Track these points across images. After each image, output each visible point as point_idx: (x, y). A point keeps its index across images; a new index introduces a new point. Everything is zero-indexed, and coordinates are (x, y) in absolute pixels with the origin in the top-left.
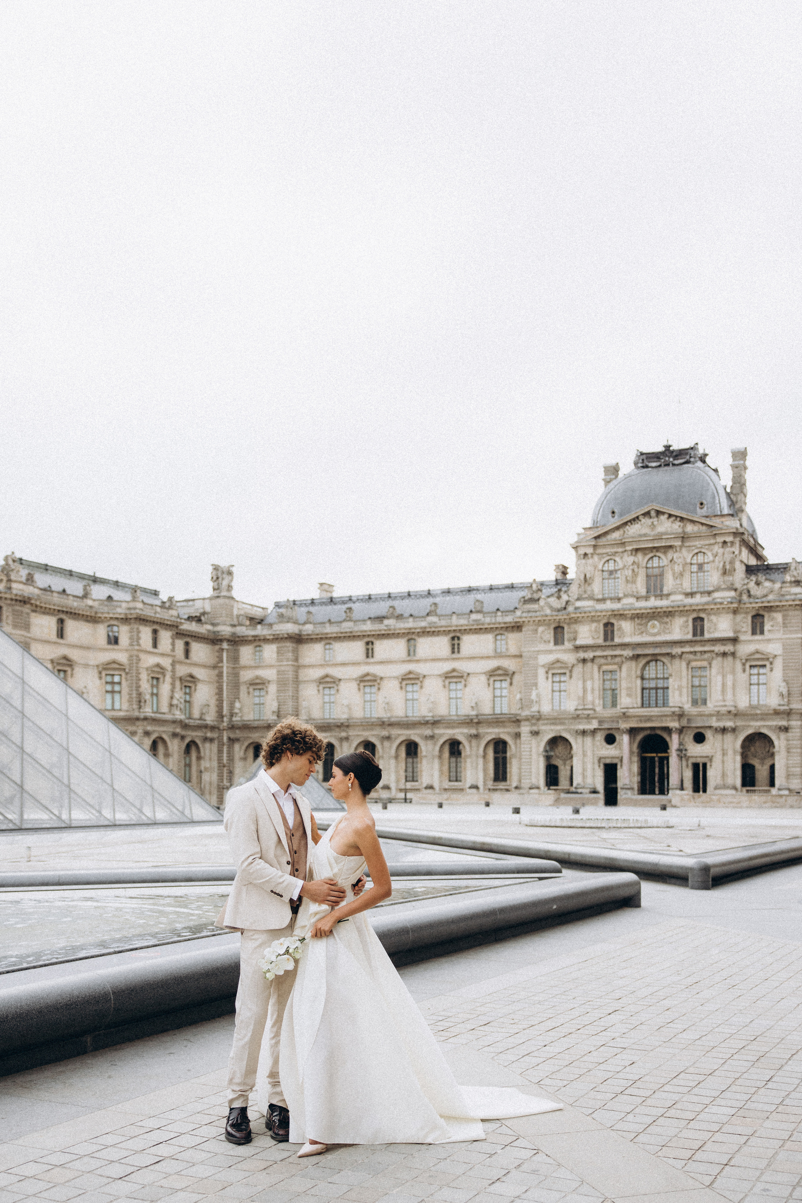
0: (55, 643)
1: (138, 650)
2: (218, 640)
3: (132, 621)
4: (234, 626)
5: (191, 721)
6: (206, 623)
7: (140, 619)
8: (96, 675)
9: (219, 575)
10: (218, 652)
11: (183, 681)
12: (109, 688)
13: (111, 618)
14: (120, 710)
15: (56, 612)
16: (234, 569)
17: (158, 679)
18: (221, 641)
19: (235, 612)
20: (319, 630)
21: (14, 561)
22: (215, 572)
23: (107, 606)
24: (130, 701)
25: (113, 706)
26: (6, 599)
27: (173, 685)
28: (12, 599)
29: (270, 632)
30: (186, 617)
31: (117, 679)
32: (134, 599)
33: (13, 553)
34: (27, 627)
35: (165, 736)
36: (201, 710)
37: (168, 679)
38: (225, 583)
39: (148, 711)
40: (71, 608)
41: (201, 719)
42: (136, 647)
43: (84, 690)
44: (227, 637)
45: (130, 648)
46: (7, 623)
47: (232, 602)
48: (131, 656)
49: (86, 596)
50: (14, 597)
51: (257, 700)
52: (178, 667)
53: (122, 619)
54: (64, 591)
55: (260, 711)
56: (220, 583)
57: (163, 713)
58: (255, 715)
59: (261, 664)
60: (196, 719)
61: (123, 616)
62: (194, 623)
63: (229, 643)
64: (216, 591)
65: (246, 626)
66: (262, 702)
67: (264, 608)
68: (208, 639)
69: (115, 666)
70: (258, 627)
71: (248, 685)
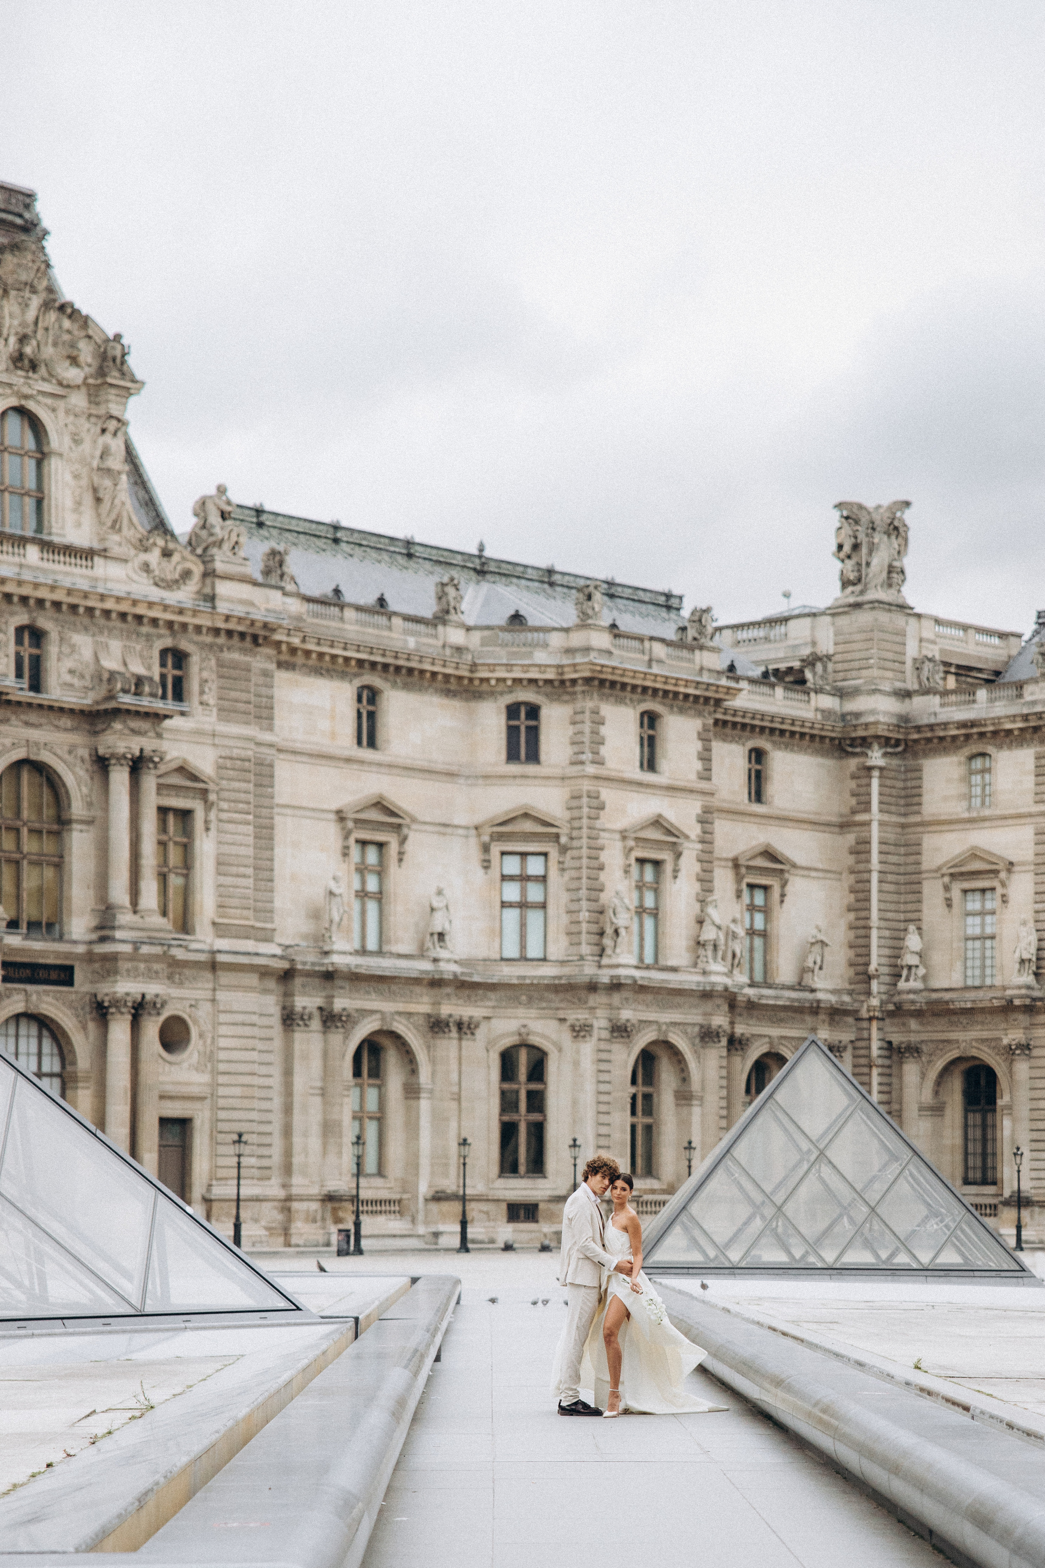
1: (597, 778)
2: (853, 742)
7: (602, 682)
9: (862, 537)
10: (854, 777)
11: (743, 870)
12: (512, 892)
13: (517, 681)
16: (908, 516)
17: (657, 864)
18: (865, 742)
19: (912, 650)
22: (847, 530)
23: (507, 644)
24: (572, 934)
25: (523, 946)
26: (198, 629)
27: (705, 881)
28: (216, 631)
29: (1015, 709)
31: (535, 866)
32: (585, 622)
35: (680, 1040)
36: (804, 958)
37: (689, 864)
38: (879, 561)
41: (800, 986)
42: (591, 769)
44: (881, 731)
45: (574, 770)
47: (899, 620)
48: (576, 797)
50: (221, 625)
51: (974, 926)
52: (722, 827)
54: (381, 601)
55: (984, 958)
56: (864, 563)
57: (674, 969)
58: (969, 973)
59: (987, 812)
60: (784, 987)
61: (550, 675)
62: (779, 691)
63: (889, 750)
64: (850, 589)
65: (945, 693)
66: (989, 930)
67: (1003, 636)
68: (822, 738)
69: (528, 826)
70: (982, 694)
71: (947, 879)
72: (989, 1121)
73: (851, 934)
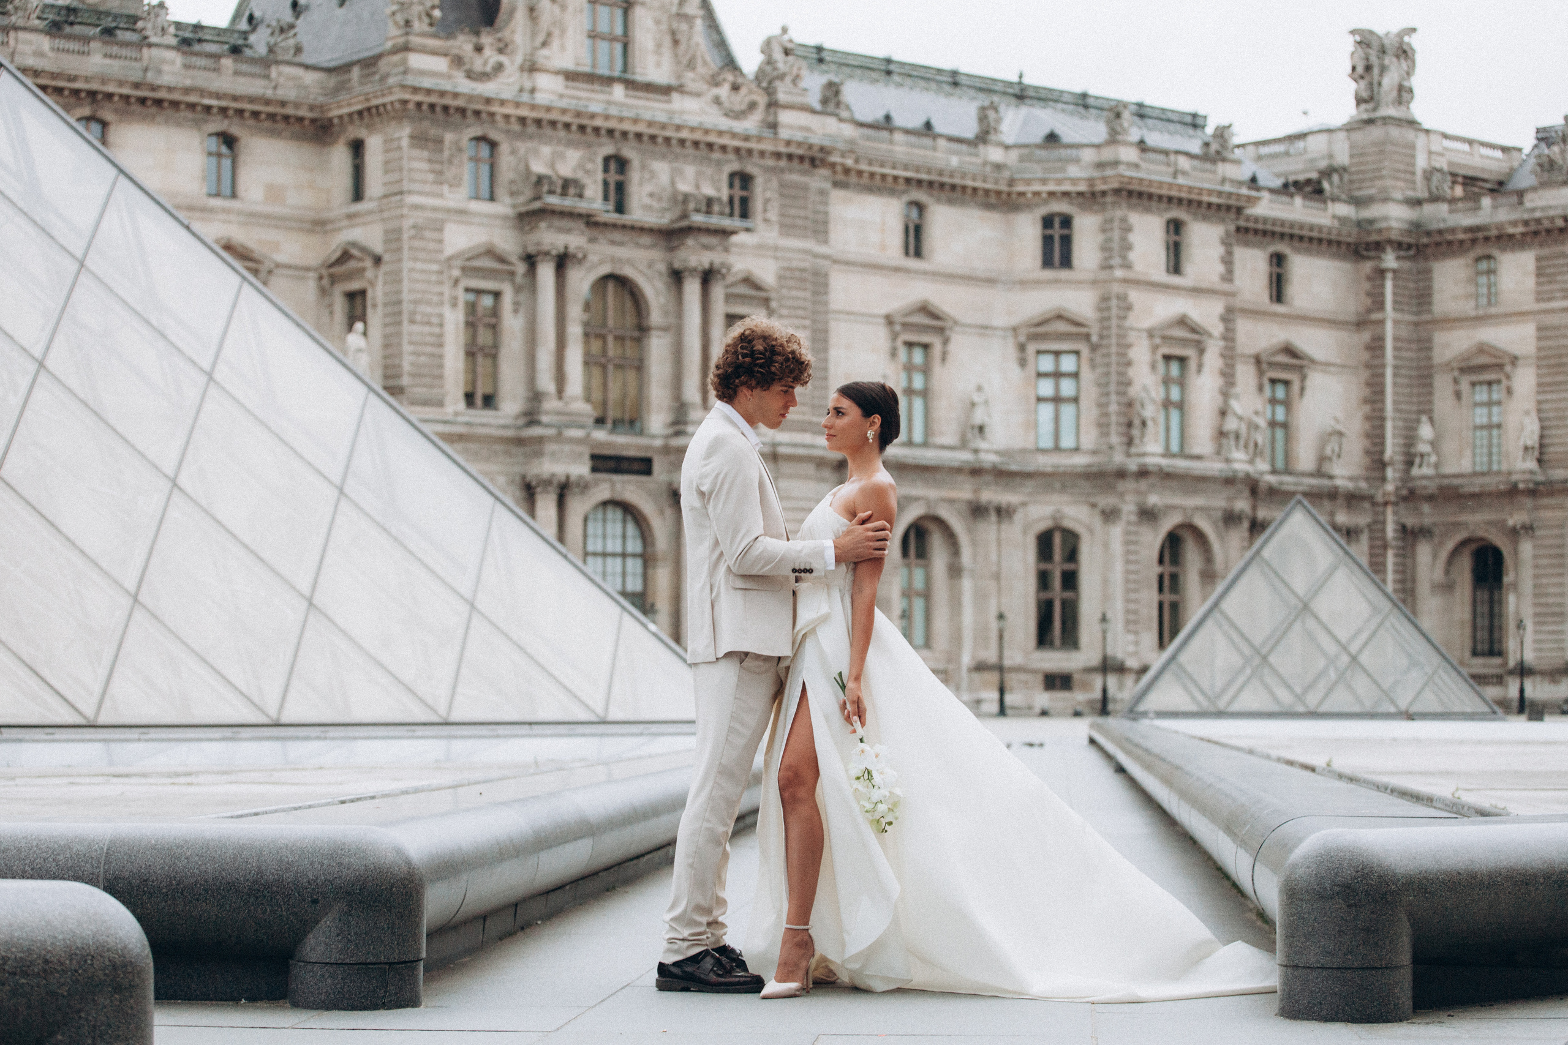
0: (897, 269)
1: (1125, 281)
2: (1368, 246)
3: (1109, 199)
4: (1417, 203)
5: (1287, 479)
6: (1335, 199)
7: (1130, 193)
8: (1012, 352)
9: (1374, 60)
10: (1369, 278)
11: (1264, 366)
12: (1046, 388)
13: (1052, 194)
14: (1077, 449)
15: (901, 186)
16: (1414, 41)
17: (1182, 360)
19: (1421, 162)
21: (787, 52)
22: (1360, 52)
23: (1040, 161)
24: (1103, 426)
26: (762, 154)
27: (1228, 376)
28: (778, 155)
29: (1516, 215)
30: (1278, 183)
31: (1068, 364)
32: (1114, 139)
33: (785, 30)
34: (820, 229)
35: (1204, 524)
36: (1322, 448)
37: (1213, 359)
38: (1389, 81)
40: (941, 173)
41: (1319, 473)
42: (1119, 273)
43: (977, 398)
44: (1394, 236)
45: (1103, 275)
46: (766, 220)
47: (1410, 134)
48: (1105, 299)
49: (983, 137)
50: (782, 149)
51: (1481, 416)
53: (1080, 194)
54: (928, 125)
55: (1490, 446)
56: (1375, 82)
57: (1198, 458)
58: (1478, 459)
59: (1493, 310)
60: (1304, 474)
61: (1082, 187)
62: (1298, 201)
63: (1402, 253)
64: (1363, 106)
65: (1452, 201)
66: (1495, 419)
67: (1505, 149)
68: (1339, 243)
69: (1062, 327)
70: (1486, 202)
71: (1456, 373)
72: (1496, 598)
73: (1367, 425)
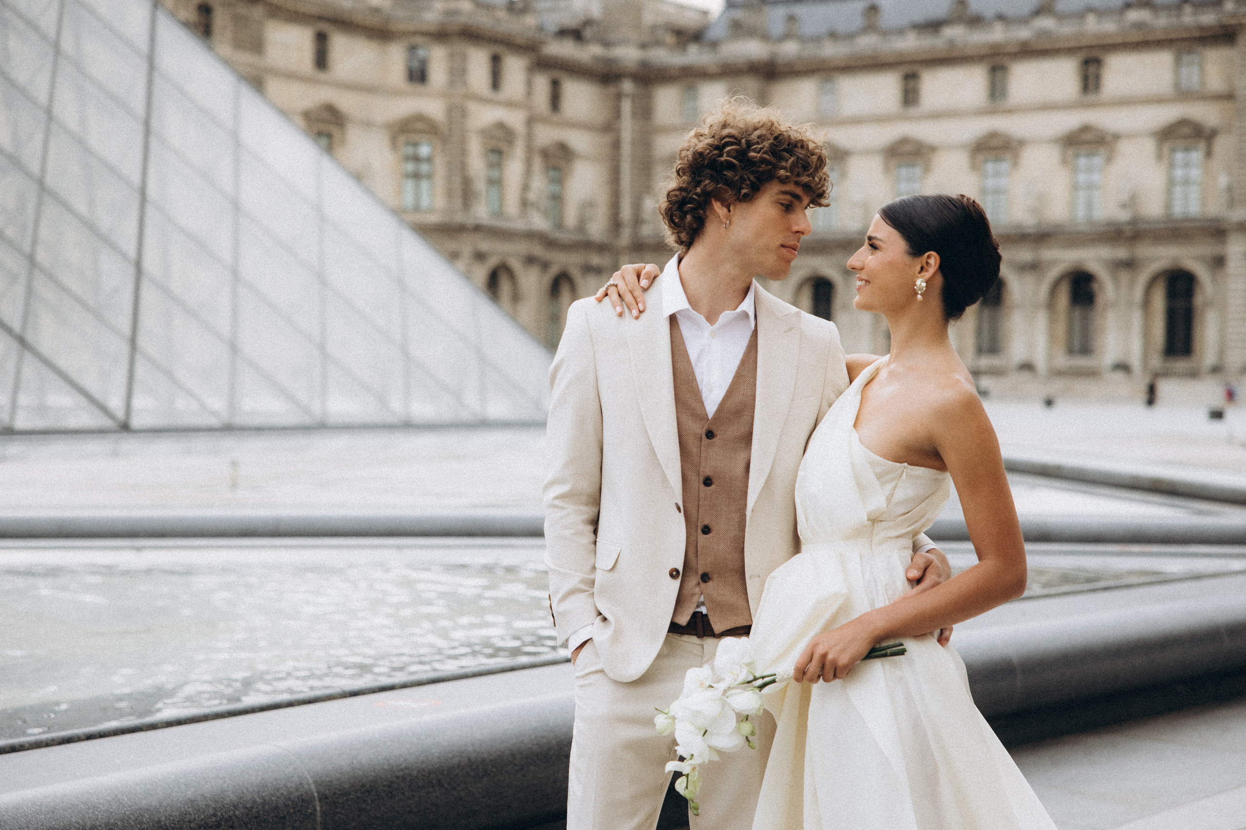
0: (312, 79)
1: (463, 95)
2: (613, 76)
3: (453, 37)
4: (644, 46)
5: (561, 233)
6: (592, 42)
7: (468, 33)
8: (387, 143)
10: (612, 99)
11: (547, 157)
13: (415, 33)
14: (431, 210)
15: (312, 19)
17: (500, 152)
18: (619, 76)
19: (648, 20)
20: (811, 51)
24: (449, 194)
25: (417, 201)
27: (528, 163)
29: (713, 58)
30: (554, 29)
31: (424, 150)
34: (259, 47)
36: (580, 212)
37: (519, 151)
39: (482, 213)
40: (340, 12)
41: (579, 230)
42: (460, 90)
44: (631, 69)
45: (448, 90)
46: (224, 38)
48: (451, 107)
52: (538, 128)
53: (431, 32)
57: (510, 218)
60: (571, 231)
61: (433, 28)
62: (570, 43)
63: (635, 81)
65: (668, 46)
68: (594, 73)
69: (421, 125)
70: (691, 47)
73: (610, 200)
